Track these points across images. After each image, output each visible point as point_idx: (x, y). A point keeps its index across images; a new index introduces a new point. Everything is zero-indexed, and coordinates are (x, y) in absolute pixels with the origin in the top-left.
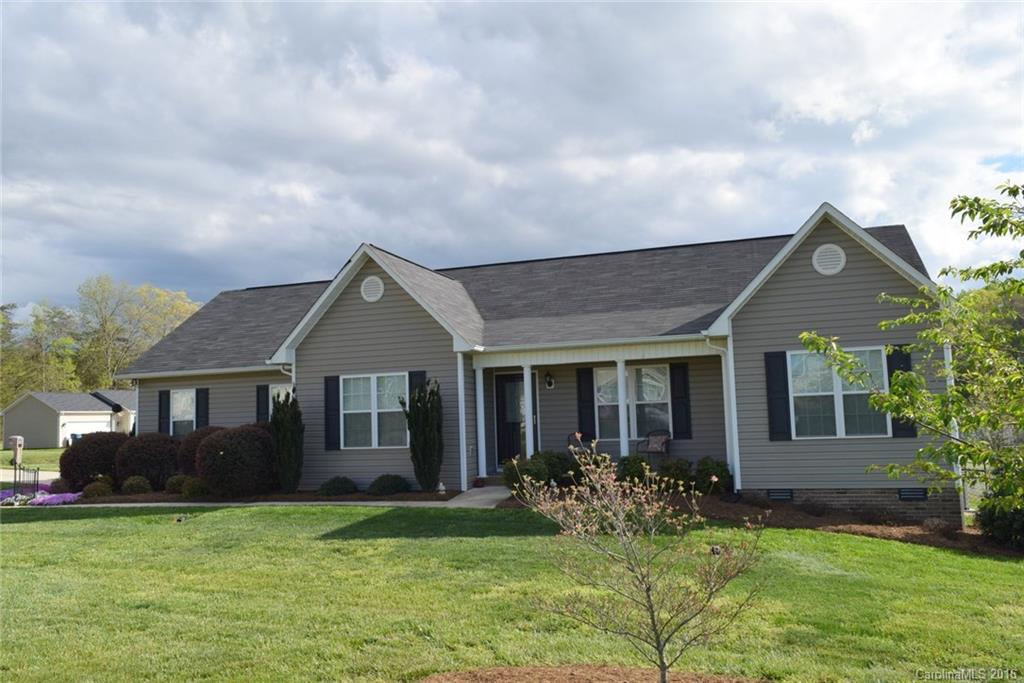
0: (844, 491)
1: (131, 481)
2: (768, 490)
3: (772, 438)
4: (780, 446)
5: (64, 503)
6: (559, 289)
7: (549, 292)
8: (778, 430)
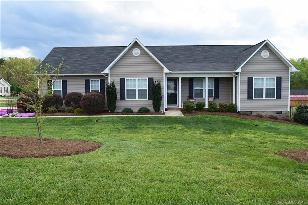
0: (263, 112)
1: (50, 109)
2: (246, 111)
3: (248, 99)
4: (250, 101)
5: (30, 116)
6: (175, 55)
7: (173, 56)
8: (250, 97)
